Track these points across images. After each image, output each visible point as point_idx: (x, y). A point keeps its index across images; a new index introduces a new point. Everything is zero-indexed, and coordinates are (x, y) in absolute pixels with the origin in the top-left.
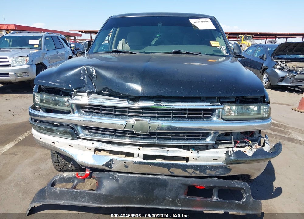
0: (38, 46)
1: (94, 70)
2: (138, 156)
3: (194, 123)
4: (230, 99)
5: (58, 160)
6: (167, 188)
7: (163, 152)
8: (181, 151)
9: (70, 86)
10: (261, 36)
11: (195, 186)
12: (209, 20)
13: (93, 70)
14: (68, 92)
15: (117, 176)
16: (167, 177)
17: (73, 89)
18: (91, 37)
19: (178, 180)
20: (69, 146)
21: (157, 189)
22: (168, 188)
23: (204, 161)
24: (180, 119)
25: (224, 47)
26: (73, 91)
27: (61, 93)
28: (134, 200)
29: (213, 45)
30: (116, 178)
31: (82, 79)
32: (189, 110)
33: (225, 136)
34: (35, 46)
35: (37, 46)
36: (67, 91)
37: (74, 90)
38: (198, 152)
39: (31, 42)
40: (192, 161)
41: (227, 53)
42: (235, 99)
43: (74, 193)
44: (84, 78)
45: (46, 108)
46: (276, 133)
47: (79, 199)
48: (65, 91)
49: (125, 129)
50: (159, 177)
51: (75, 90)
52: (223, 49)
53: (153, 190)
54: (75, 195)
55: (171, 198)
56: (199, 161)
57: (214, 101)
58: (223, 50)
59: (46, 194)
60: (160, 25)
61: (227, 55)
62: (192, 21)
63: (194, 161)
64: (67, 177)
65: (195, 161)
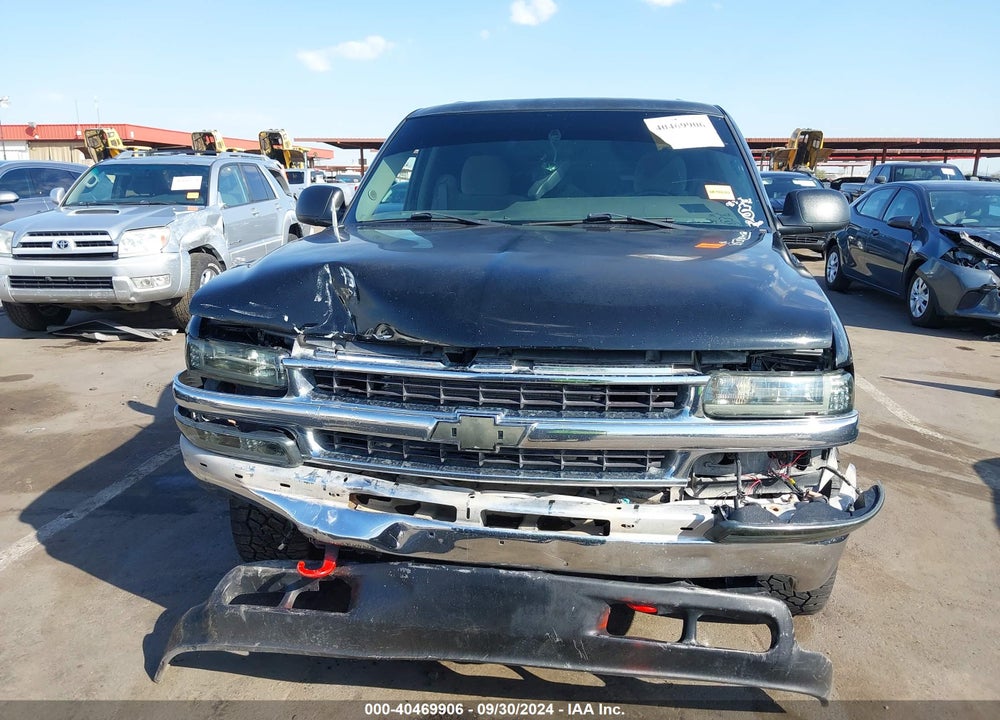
0: (197, 194)
1: (351, 275)
2: (468, 517)
3: (627, 425)
4: (732, 358)
5: (250, 529)
6: (547, 608)
7: (538, 505)
8: (588, 504)
9: (286, 318)
10: (928, 151)
11: (629, 603)
12: (704, 119)
13: (348, 276)
14: (281, 335)
15: (409, 571)
16: (548, 577)
17: (295, 329)
18: (362, 161)
19: (581, 585)
20: (282, 485)
21: (520, 610)
22: (551, 608)
23: (653, 532)
24: (586, 413)
25: (746, 201)
26: (296, 334)
27: (262, 339)
28: (457, 640)
29: (712, 196)
30: (407, 576)
31: (320, 300)
32: (614, 387)
33: (720, 463)
34: (190, 196)
35: (195, 196)
36: (277, 334)
37: (298, 331)
38: (636, 507)
39: (179, 183)
40: (617, 531)
41: (756, 220)
42: (748, 357)
43: (289, 620)
44: (325, 297)
45: (219, 379)
46: (931, 469)
47: (303, 637)
48: (272, 333)
49: (433, 440)
50: (526, 574)
51: (300, 329)
52: (743, 207)
53: (508, 611)
54: (291, 625)
55: (560, 637)
56: (639, 532)
57: (684, 362)
58: (744, 210)
59: (210, 623)
60: (554, 137)
61: (755, 224)
62: (652, 124)
63: (624, 532)
64: (266, 574)
65: (629, 532)
